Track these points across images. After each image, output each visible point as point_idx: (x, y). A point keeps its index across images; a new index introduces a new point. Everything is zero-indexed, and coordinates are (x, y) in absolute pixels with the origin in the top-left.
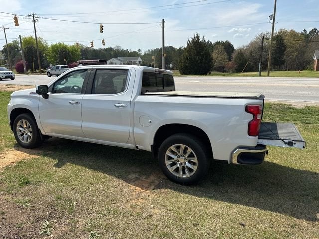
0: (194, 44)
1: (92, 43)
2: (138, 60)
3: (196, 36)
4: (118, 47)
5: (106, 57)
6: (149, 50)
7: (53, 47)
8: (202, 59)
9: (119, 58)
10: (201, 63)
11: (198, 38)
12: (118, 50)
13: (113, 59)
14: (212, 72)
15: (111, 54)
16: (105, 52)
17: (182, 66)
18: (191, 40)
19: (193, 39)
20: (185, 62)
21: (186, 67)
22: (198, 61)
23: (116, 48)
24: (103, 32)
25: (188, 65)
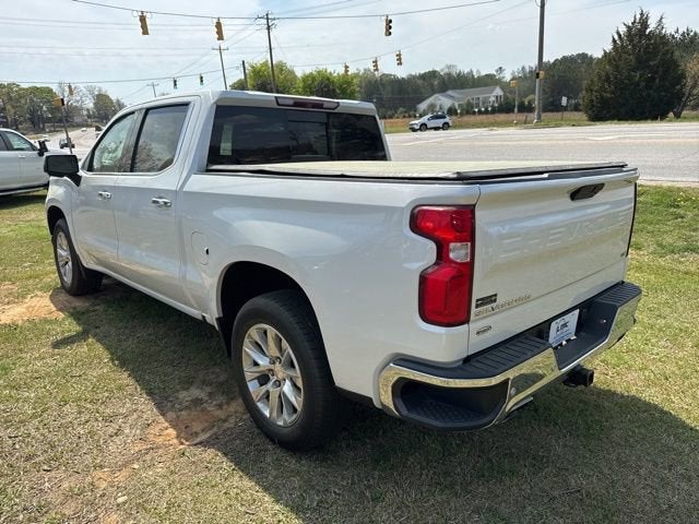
0: (631, 41)
1: (375, 62)
2: (495, 94)
3: (638, 16)
4: (449, 67)
5: (421, 93)
6: (523, 68)
7: (305, 79)
8: (653, 78)
9: (450, 92)
10: (648, 87)
11: (644, 22)
12: (449, 74)
13: (436, 95)
14: (685, 113)
15: (432, 85)
16: (420, 82)
17: (592, 101)
18: (623, 30)
19: (628, 27)
20: (602, 89)
21: (604, 103)
22: (638, 84)
23: (446, 70)
24: (390, 34)
25: (609, 95)
